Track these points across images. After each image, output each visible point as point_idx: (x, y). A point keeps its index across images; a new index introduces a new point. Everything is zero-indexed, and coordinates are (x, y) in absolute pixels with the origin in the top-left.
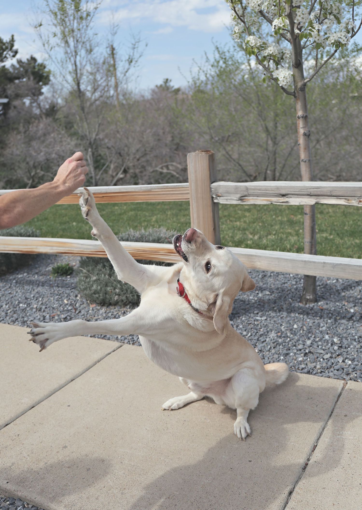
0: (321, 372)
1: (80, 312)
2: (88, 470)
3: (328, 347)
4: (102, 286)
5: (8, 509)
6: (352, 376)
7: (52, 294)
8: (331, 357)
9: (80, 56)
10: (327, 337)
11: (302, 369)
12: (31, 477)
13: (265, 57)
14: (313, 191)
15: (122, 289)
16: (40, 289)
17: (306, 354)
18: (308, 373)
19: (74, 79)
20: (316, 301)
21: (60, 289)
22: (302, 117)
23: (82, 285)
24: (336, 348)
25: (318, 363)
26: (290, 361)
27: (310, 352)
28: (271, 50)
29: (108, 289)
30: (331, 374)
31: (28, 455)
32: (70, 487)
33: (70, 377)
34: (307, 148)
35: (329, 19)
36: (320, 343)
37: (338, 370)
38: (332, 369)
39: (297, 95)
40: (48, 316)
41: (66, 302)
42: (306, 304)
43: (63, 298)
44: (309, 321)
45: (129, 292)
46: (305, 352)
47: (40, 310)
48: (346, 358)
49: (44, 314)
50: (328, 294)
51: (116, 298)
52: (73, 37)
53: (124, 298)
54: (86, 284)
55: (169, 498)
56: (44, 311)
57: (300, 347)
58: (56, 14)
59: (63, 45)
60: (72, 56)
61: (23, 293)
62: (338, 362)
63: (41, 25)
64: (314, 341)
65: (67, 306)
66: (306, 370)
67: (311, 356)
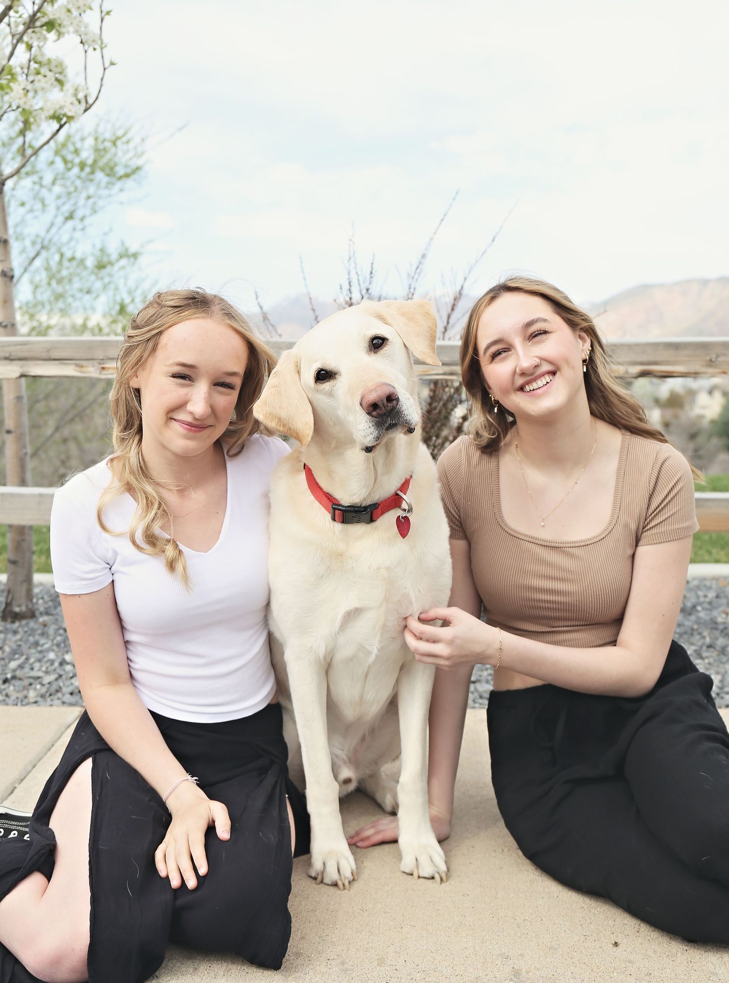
0: (37, 701)
10: (52, 656)
14: (14, 351)
17: (6, 681)
24: (69, 667)
25: (32, 691)
27: (15, 677)
30: (57, 701)
34: (9, 300)
36: (37, 665)
37: (71, 694)
38: (59, 695)
42: (13, 622)
62: (72, 684)
64: (25, 662)
67: (17, 683)
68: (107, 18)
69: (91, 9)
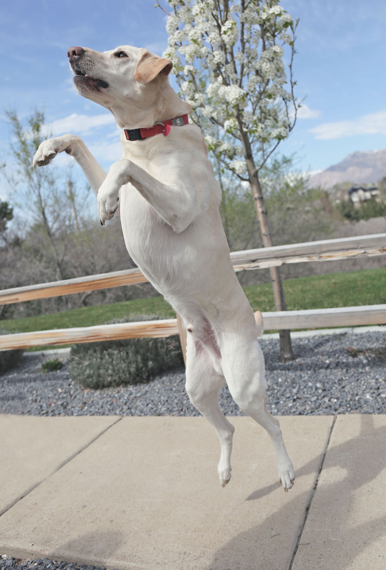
0: (312, 412)
1: (75, 397)
2: (111, 521)
3: (313, 392)
4: (94, 369)
5: (37, 569)
6: (339, 411)
7: (46, 386)
8: (318, 399)
9: (44, 188)
10: (310, 384)
11: (294, 412)
12: (56, 536)
13: (221, 153)
14: (278, 254)
15: (114, 370)
16: (32, 384)
17: (294, 400)
18: (300, 414)
19: (39, 208)
20: (293, 358)
21: (52, 381)
22: (259, 198)
23: (76, 372)
24: (320, 391)
25: (307, 406)
26: (281, 408)
27: (298, 398)
28: (225, 146)
29: (101, 371)
30: (321, 412)
31: (49, 519)
32: (97, 538)
33: (76, 450)
34: (267, 223)
35: (269, 119)
36: (305, 390)
37: (326, 408)
38: (321, 408)
39: (251, 181)
40: (44, 405)
41: (60, 390)
42: (285, 362)
43: (57, 388)
44: (291, 374)
45: (121, 371)
46: (293, 399)
47: (36, 401)
48: (331, 398)
49: (41, 404)
50: (303, 352)
51: (109, 379)
52: (36, 173)
53: (117, 378)
54: (79, 370)
55: (195, 531)
56: (40, 401)
57: (288, 395)
58: (18, 155)
59: (27, 180)
60: (36, 188)
61: (16, 390)
62: (325, 402)
63: (4, 166)
64: (299, 389)
65: (62, 394)
66: (297, 413)
67: (300, 401)
68: (295, 86)
69: (286, 83)
